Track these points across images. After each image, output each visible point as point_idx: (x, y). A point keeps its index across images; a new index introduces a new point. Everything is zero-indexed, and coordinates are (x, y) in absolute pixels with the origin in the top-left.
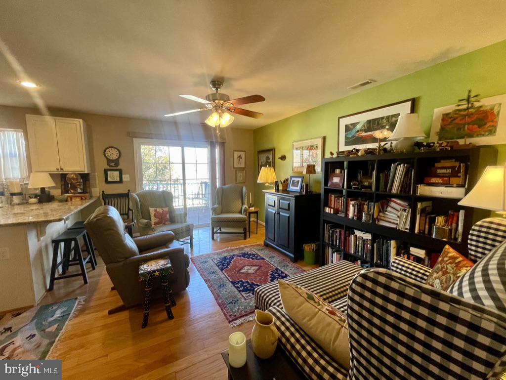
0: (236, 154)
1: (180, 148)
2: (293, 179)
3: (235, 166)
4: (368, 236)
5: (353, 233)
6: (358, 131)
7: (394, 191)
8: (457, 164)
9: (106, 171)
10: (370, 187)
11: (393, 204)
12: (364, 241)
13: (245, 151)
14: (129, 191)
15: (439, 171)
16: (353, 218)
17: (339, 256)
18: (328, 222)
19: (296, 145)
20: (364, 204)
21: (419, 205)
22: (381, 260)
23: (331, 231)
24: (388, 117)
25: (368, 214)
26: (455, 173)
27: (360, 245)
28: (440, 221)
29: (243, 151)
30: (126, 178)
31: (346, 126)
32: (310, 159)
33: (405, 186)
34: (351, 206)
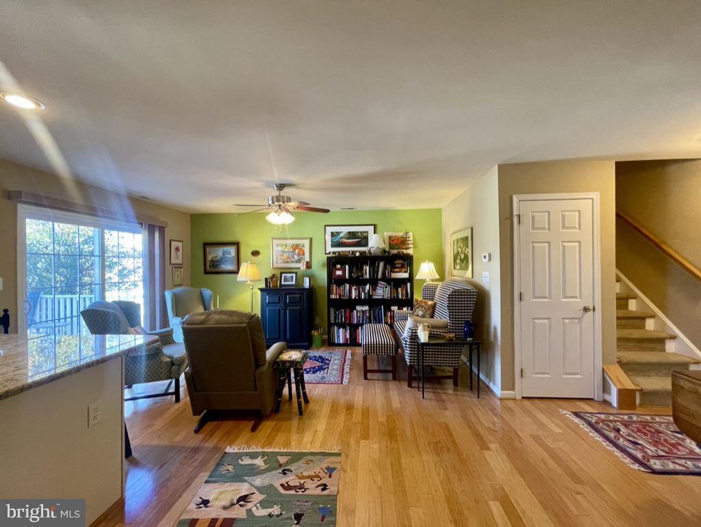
0: (174, 244)
1: (95, 230)
2: (283, 275)
3: (172, 262)
5: (355, 309)
6: (342, 238)
7: (379, 277)
8: (403, 262)
10: (362, 276)
11: (379, 285)
12: (363, 312)
13: (182, 242)
15: (397, 265)
17: (344, 330)
19: (276, 242)
21: (392, 283)
22: (376, 321)
23: (336, 313)
25: (365, 294)
27: (361, 316)
28: (400, 290)
29: (180, 241)
32: (296, 257)
33: (384, 274)
34: (353, 290)
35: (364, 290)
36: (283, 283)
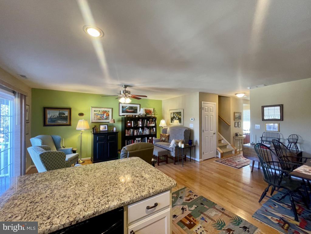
4: (140, 139)
5: (135, 139)
6: (127, 109)
7: (145, 126)
11: (145, 129)
13: (29, 106)
16: (136, 135)
19: (94, 109)
23: (128, 142)
24: (135, 107)
26: (152, 121)
31: (122, 106)
32: (105, 117)
34: (135, 132)
35: (139, 132)
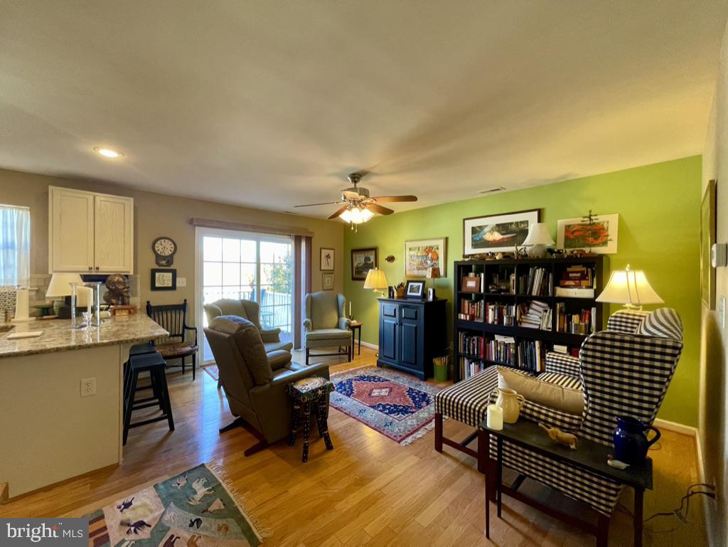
0: (324, 252)
1: (253, 243)
2: (410, 284)
3: (323, 268)
4: (511, 340)
5: (494, 339)
7: (534, 293)
8: (584, 269)
9: (153, 272)
10: (508, 290)
11: (534, 306)
12: (506, 346)
13: (333, 249)
14: (185, 300)
15: (571, 275)
16: (493, 322)
17: (477, 366)
18: (462, 330)
19: (409, 245)
20: (503, 308)
21: (558, 306)
22: (526, 363)
23: (467, 340)
24: (517, 223)
25: (509, 318)
26: (584, 277)
27: (502, 351)
28: (575, 318)
29: (331, 249)
30: (181, 282)
31: (473, 228)
32: (429, 262)
33: (544, 289)
34: (490, 310)
35: (509, 312)
36: (409, 293)
